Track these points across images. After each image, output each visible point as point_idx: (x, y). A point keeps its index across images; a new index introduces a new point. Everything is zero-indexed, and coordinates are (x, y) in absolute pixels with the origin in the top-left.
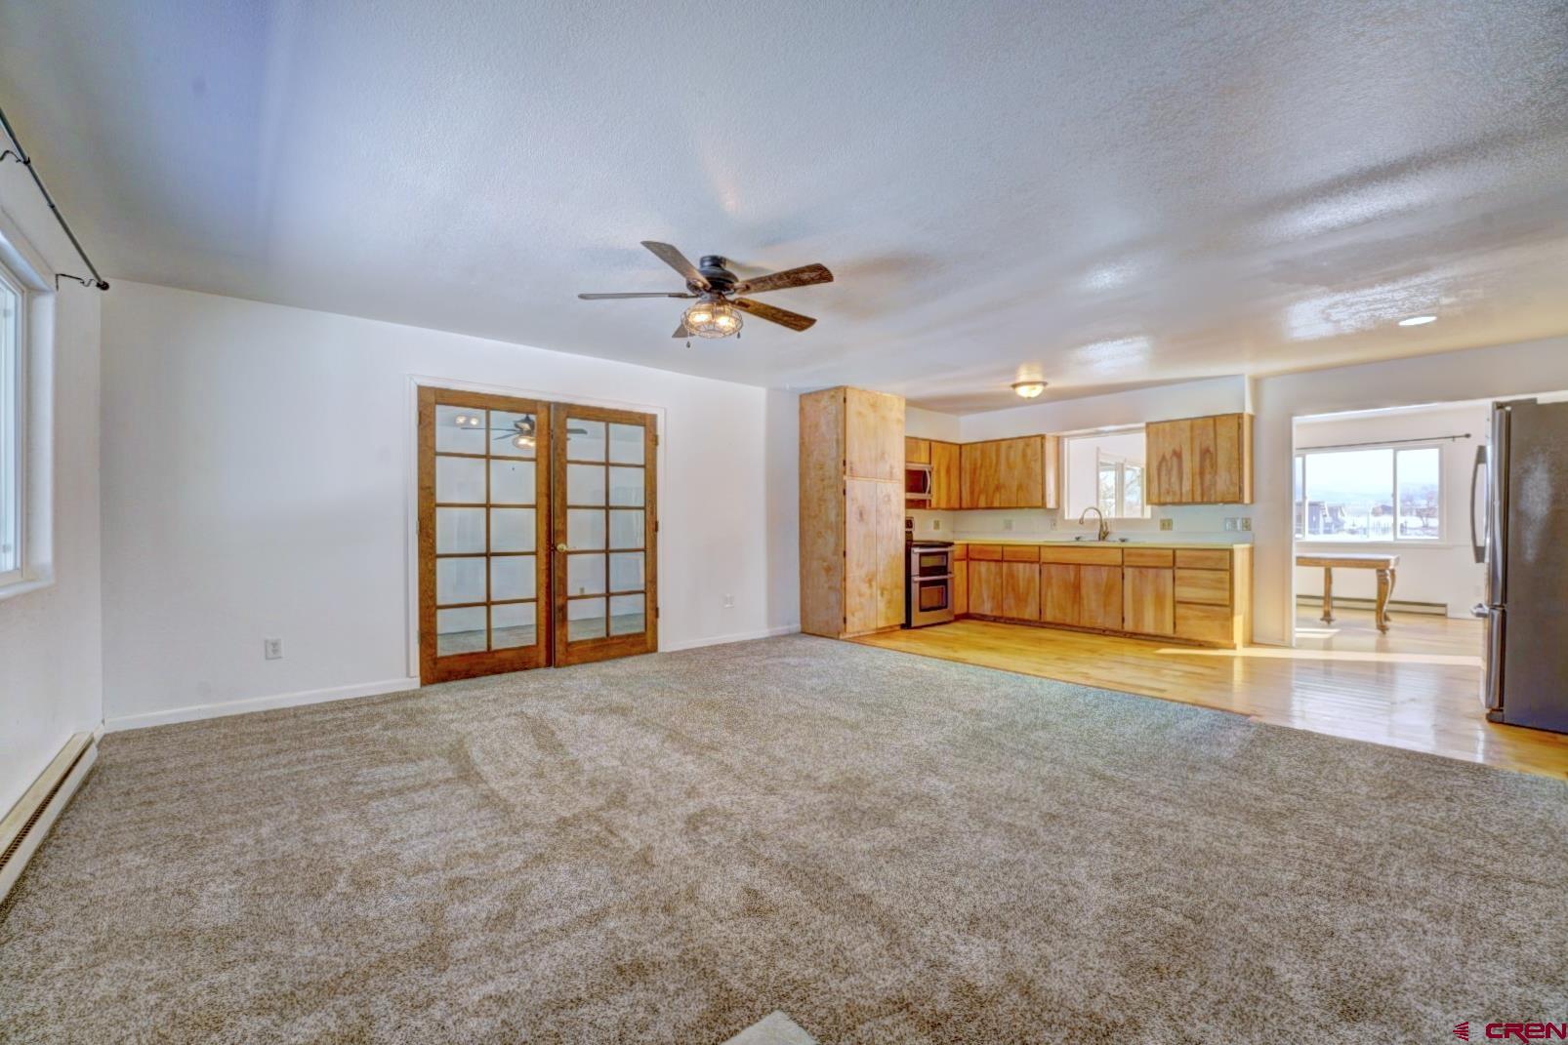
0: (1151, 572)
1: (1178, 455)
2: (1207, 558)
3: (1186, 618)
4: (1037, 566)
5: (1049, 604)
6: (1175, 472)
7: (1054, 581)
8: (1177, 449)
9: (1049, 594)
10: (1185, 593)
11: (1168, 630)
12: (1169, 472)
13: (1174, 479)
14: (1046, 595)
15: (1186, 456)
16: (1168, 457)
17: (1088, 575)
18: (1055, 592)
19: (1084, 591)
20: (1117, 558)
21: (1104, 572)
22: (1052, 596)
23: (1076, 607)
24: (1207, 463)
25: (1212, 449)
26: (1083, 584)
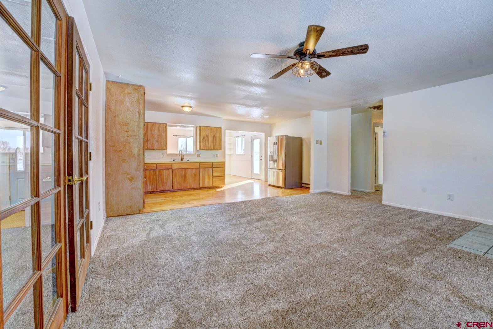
0: (207, 169)
1: (207, 136)
2: (220, 164)
3: (215, 181)
4: (171, 171)
5: (176, 183)
6: (207, 141)
7: (177, 175)
8: (208, 135)
9: (175, 180)
10: (215, 174)
11: (211, 185)
12: (205, 141)
13: (207, 143)
14: (174, 180)
15: (210, 137)
16: (205, 136)
17: (189, 172)
18: (178, 179)
19: (187, 178)
20: (197, 166)
21: (194, 171)
22: (177, 180)
23: (185, 183)
24: (214, 139)
25: (215, 136)
26: (187, 175)
